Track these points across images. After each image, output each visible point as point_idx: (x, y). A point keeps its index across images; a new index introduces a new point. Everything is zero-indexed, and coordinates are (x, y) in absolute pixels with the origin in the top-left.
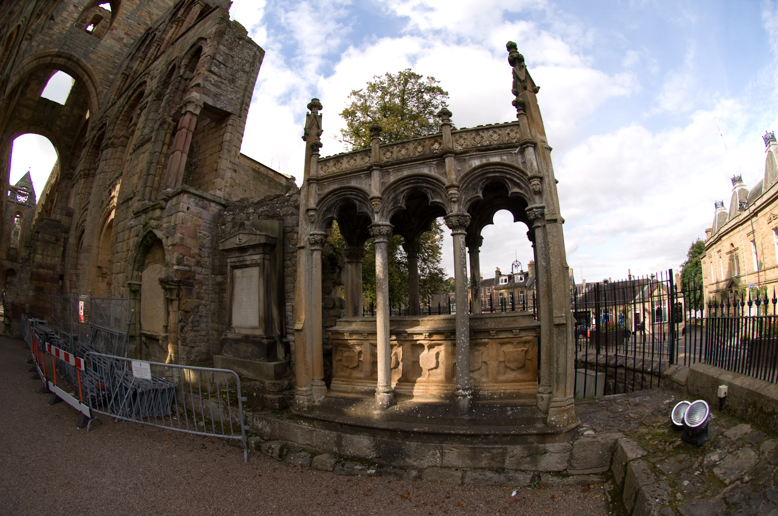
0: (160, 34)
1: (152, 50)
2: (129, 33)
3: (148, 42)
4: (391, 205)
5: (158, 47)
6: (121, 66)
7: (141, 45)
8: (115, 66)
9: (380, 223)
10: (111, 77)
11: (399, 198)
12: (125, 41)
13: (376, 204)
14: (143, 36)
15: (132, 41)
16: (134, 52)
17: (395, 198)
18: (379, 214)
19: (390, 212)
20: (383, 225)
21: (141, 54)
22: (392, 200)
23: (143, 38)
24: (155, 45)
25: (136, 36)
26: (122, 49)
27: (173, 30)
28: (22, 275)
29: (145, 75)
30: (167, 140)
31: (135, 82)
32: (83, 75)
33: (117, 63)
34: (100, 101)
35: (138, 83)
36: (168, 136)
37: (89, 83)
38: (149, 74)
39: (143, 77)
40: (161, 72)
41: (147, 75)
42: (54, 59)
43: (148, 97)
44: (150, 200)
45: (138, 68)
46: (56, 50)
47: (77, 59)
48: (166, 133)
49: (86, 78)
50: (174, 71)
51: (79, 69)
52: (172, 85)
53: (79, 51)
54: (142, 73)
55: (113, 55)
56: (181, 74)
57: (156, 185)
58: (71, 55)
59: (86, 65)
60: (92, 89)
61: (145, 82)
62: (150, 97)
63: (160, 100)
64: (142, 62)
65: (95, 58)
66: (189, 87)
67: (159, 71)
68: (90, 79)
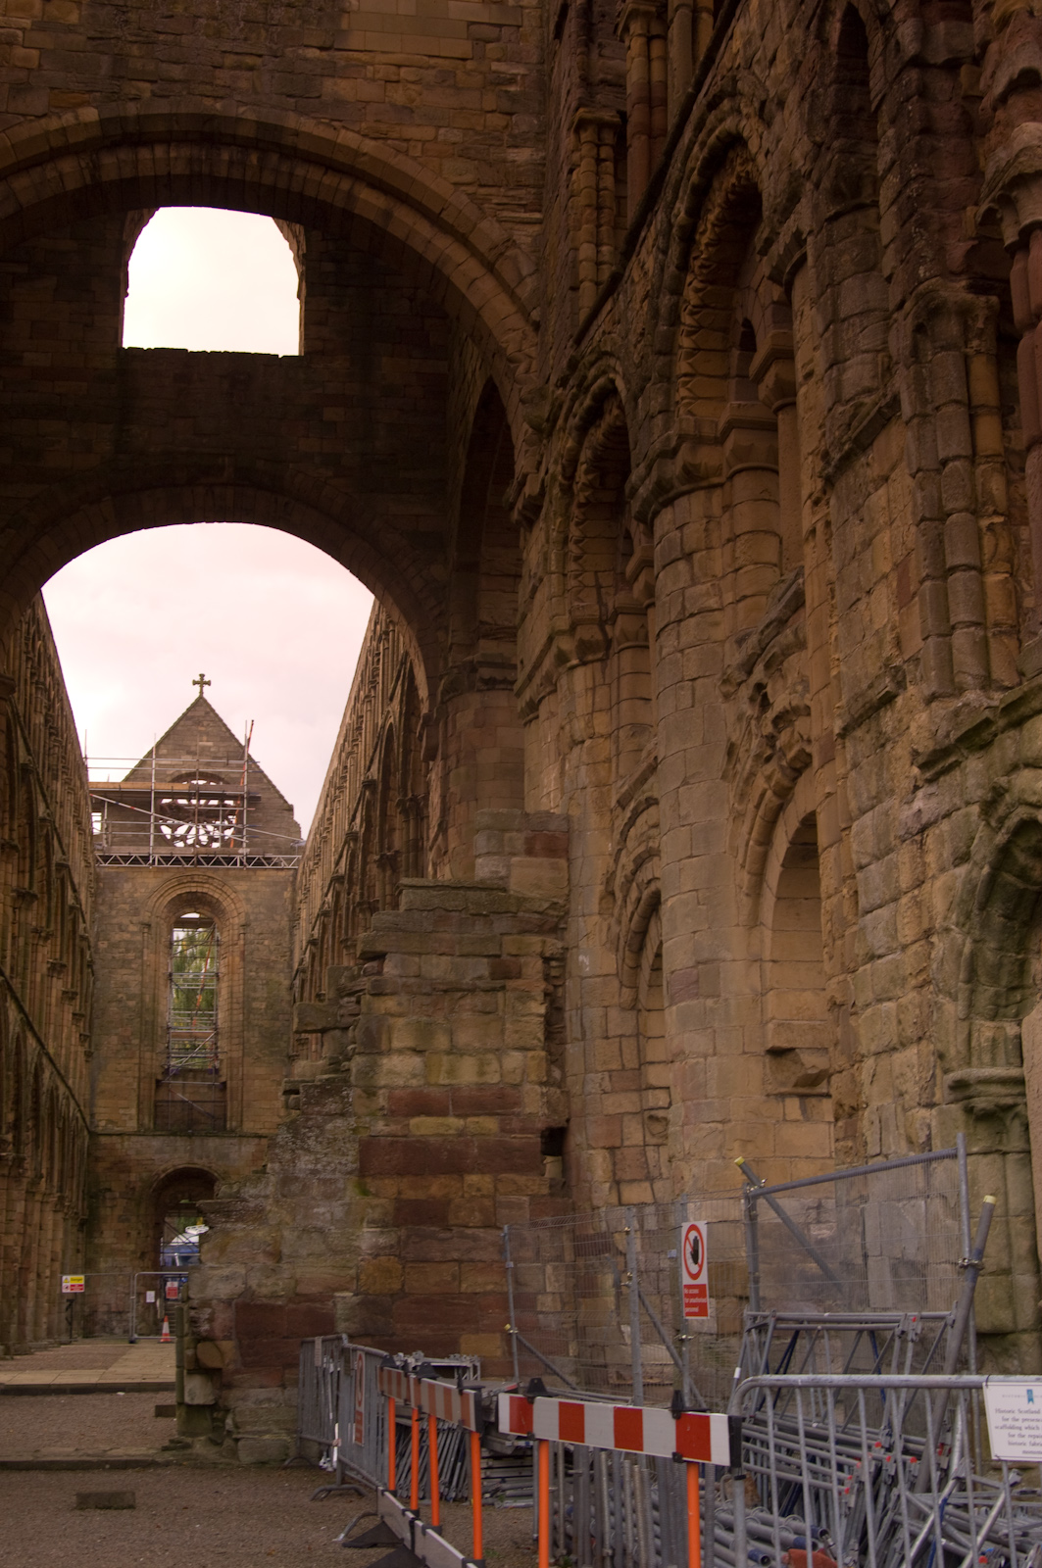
8: (512, 98)
10: (522, 156)
28: (304, 1163)
29: (712, 105)
30: (984, 388)
31: (678, 155)
32: (350, 196)
33: (512, 80)
34: (525, 291)
35: (699, 155)
36: (981, 369)
37: (407, 223)
38: (734, 94)
39: (712, 118)
40: (796, 67)
41: (726, 104)
42: (108, 160)
43: (786, 210)
44: (987, 683)
45: (657, 76)
46: (90, 114)
47: (260, 125)
48: (966, 358)
49: (370, 201)
50: (865, 45)
51: (300, 171)
52: (893, 122)
53: (243, 84)
54: (691, 99)
55: (463, 48)
56: (911, 48)
57: (998, 608)
58: (210, 118)
59: (333, 144)
60: (443, 244)
61: (734, 141)
62: (804, 208)
63: (861, 207)
64: (664, 37)
65: (369, 91)
66: (987, 102)
67: (781, 67)
68: (402, 198)
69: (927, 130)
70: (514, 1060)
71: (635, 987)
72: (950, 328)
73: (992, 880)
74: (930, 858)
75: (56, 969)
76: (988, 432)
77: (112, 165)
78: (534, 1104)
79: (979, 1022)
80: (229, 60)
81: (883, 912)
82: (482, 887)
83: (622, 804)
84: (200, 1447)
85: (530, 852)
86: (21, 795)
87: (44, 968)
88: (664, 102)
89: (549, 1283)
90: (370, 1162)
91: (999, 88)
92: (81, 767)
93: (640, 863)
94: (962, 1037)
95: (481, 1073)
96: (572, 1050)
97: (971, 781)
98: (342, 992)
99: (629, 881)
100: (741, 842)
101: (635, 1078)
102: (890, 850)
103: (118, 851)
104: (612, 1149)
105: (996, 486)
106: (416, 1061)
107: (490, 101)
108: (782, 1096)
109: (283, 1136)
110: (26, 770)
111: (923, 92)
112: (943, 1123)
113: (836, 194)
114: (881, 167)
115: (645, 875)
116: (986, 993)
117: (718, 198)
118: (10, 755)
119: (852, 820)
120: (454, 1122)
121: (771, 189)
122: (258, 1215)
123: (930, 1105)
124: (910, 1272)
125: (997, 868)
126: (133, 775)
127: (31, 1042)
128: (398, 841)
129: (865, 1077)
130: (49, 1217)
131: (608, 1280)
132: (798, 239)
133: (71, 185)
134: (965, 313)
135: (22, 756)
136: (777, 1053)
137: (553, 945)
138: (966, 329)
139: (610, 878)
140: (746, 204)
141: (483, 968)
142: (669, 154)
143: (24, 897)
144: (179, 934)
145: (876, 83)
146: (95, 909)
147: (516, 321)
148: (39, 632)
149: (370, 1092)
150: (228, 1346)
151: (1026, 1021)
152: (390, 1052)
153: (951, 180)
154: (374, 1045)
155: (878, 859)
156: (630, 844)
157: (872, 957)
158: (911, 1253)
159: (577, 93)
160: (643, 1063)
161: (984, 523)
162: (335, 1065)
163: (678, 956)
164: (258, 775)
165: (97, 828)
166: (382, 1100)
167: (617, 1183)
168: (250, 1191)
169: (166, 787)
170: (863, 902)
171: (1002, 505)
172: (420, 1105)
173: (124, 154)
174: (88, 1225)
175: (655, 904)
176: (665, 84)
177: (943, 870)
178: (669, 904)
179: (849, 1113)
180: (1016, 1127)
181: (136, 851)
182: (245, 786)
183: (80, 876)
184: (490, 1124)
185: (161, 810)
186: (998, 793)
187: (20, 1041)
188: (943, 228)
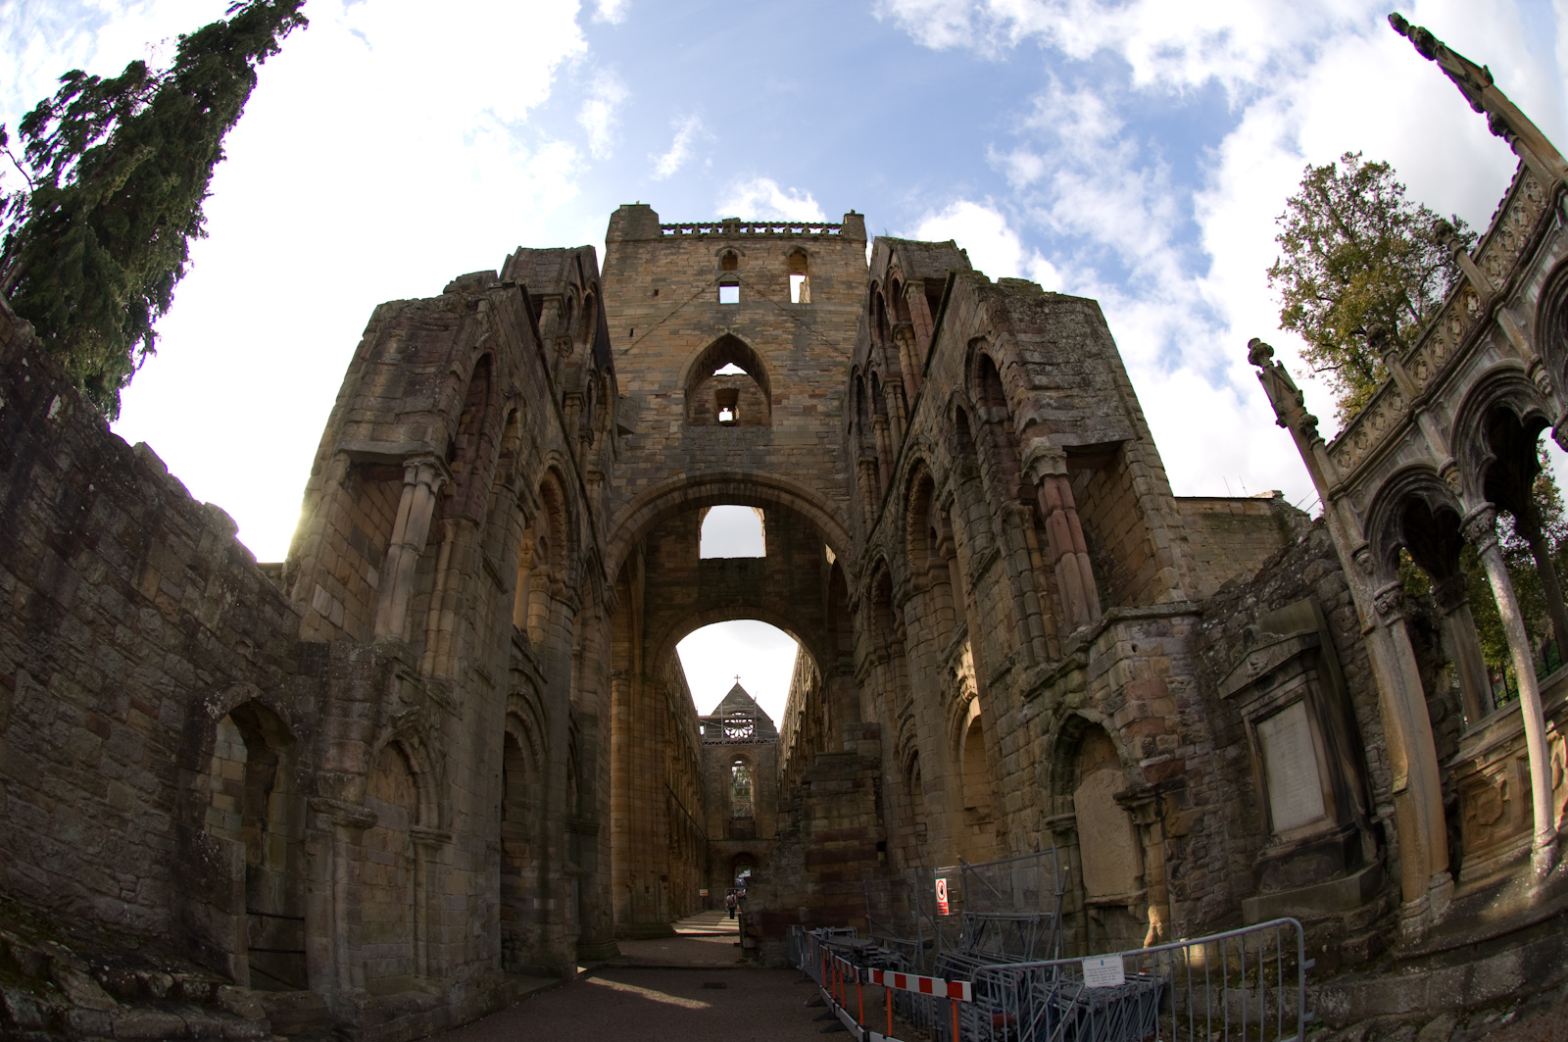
0: (883, 367)
1: (890, 402)
2: (817, 392)
3: (870, 392)
4: (1474, 466)
5: (899, 390)
6: (846, 451)
7: (859, 402)
8: (835, 457)
9: (1474, 511)
10: (840, 476)
11: (1478, 444)
12: (821, 408)
13: (1453, 479)
14: (851, 386)
15: (836, 403)
16: (856, 420)
17: (1473, 447)
18: (1465, 495)
19: (1477, 480)
20: (1479, 513)
21: (873, 418)
22: (1471, 455)
23: (855, 389)
24: (890, 389)
25: (836, 392)
26: (828, 424)
27: (903, 352)
28: (784, 862)
29: (910, 449)
30: (1032, 542)
31: (899, 469)
32: (778, 496)
33: (834, 451)
34: (846, 525)
35: (907, 468)
36: (1030, 534)
37: (800, 505)
38: (918, 444)
39: (910, 454)
40: (941, 431)
41: (915, 448)
42: (690, 491)
43: (944, 483)
44: (1048, 660)
45: (887, 443)
46: (683, 476)
47: (744, 474)
48: (1024, 531)
49: (786, 498)
50: (966, 418)
51: (759, 489)
52: (982, 444)
53: (737, 461)
54: (902, 448)
55: (816, 441)
56: (984, 417)
57: (1049, 629)
58: (725, 474)
59: (770, 478)
60: (814, 511)
61: (921, 461)
62: (951, 481)
63: (974, 478)
64: (888, 429)
65: (782, 459)
66: (1018, 432)
67: (935, 432)
68: (798, 496)
69: (996, 446)
70: (864, 818)
71: (909, 787)
72: (1017, 520)
73: (1059, 739)
74: (1032, 733)
75: (690, 784)
76: (1036, 558)
77: (692, 494)
78: (873, 834)
79: (1056, 797)
80: (732, 453)
81: (1014, 756)
82: (847, 753)
83: (900, 717)
84: (750, 961)
85: (865, 738)
86: (673, 723)
87: (685, 784)
88: (891, 451)
89: (882, 898)
90: (810, 859)
91: (1022, 426)
92: (695, 712)
93: (909, 740)
94: (1050, 804)
95: (851, 824)
96: (887, 812)
97: (1047, 701)
98: (794, 797)
99: (904, 747)
100: (949, 729)
101: (912, 821)
102: (1014, 731)
103: (711, 740)
104: (904, 848)
105: (1042, 580)
106: (825, 822)
107: (827, 459)
108: (972, 825)
109: (775, 852)
110: (673, 714)
111: (992, 433)
112: (1044, 837)
113: (963, 475)
114: (980, 462)
115: (911, 744)
116: (1059, 784)
117: (916, 483)
118: (668, 709)
119: (997, 719)
120: (842, 843)
121: (937, 476)
122: (767, 881)
123: (1038, 831)
124: (1031, 895)
125: (1061, 734)
126: (715, 713)
127: (682, 811)
128: (813, 733)
129: (1009, 821)
130: (693, 871)
131: (905, 896)
132: (950, 493)
133: (677, 501)
134: (1021, 513)
135: (672, 709)
136: (969, 809)
137: (876, 773)
138: (1022, 519)
139: (897, 746)
140: (928, 484)
141: (849, 784)
142: (896, 469)
143: (676, 759)
144: (734, 769)
145: (973, 431)
146: (703, 761)
147: (844, 537)
148: (676, 663)
149: (808, 834)
150: (759, 928)
151: (1075, 793)
152: (815, 818)
153: (1007, 464)
154: (808, 816)
155: (1009, 734)
156: (904, 732)
157: (1009, 774)
158: (1032, 888)
159: (858, 452)
160: (914, 815)
161: (1040, 595)
162: (794, 824)
163: (927, 776)
164: (760, 710)
165: (702, 732)
166: (813, 837)
167: (907, 860)
168: (763, 873)
169: (726, 716)
170: (1004, 752)
171: (1045, 588)
172: (828, 837)
173: (695, 489)
174: (708, 872)
175: (916, 754)
176: (890, 445)
177: (1037, 737)
178: (922, 755)
179: (1002, 834)
180: (1073, 836)
181: (717, 740)
182: (755, 715)
183: (696, 750)
184: (856, 843)
185: (726, 724)
186: (1060, 704)
187: (677, 811)
188: (1007, 482)
